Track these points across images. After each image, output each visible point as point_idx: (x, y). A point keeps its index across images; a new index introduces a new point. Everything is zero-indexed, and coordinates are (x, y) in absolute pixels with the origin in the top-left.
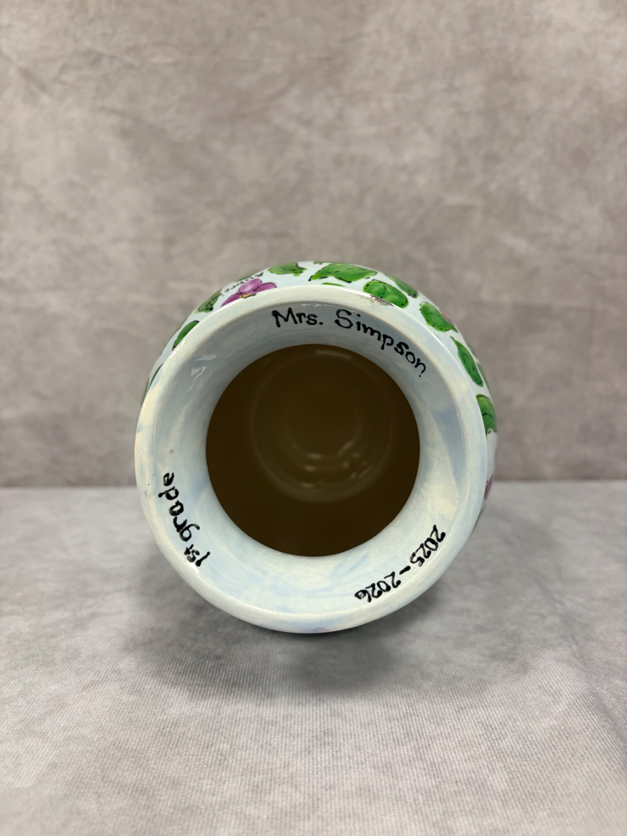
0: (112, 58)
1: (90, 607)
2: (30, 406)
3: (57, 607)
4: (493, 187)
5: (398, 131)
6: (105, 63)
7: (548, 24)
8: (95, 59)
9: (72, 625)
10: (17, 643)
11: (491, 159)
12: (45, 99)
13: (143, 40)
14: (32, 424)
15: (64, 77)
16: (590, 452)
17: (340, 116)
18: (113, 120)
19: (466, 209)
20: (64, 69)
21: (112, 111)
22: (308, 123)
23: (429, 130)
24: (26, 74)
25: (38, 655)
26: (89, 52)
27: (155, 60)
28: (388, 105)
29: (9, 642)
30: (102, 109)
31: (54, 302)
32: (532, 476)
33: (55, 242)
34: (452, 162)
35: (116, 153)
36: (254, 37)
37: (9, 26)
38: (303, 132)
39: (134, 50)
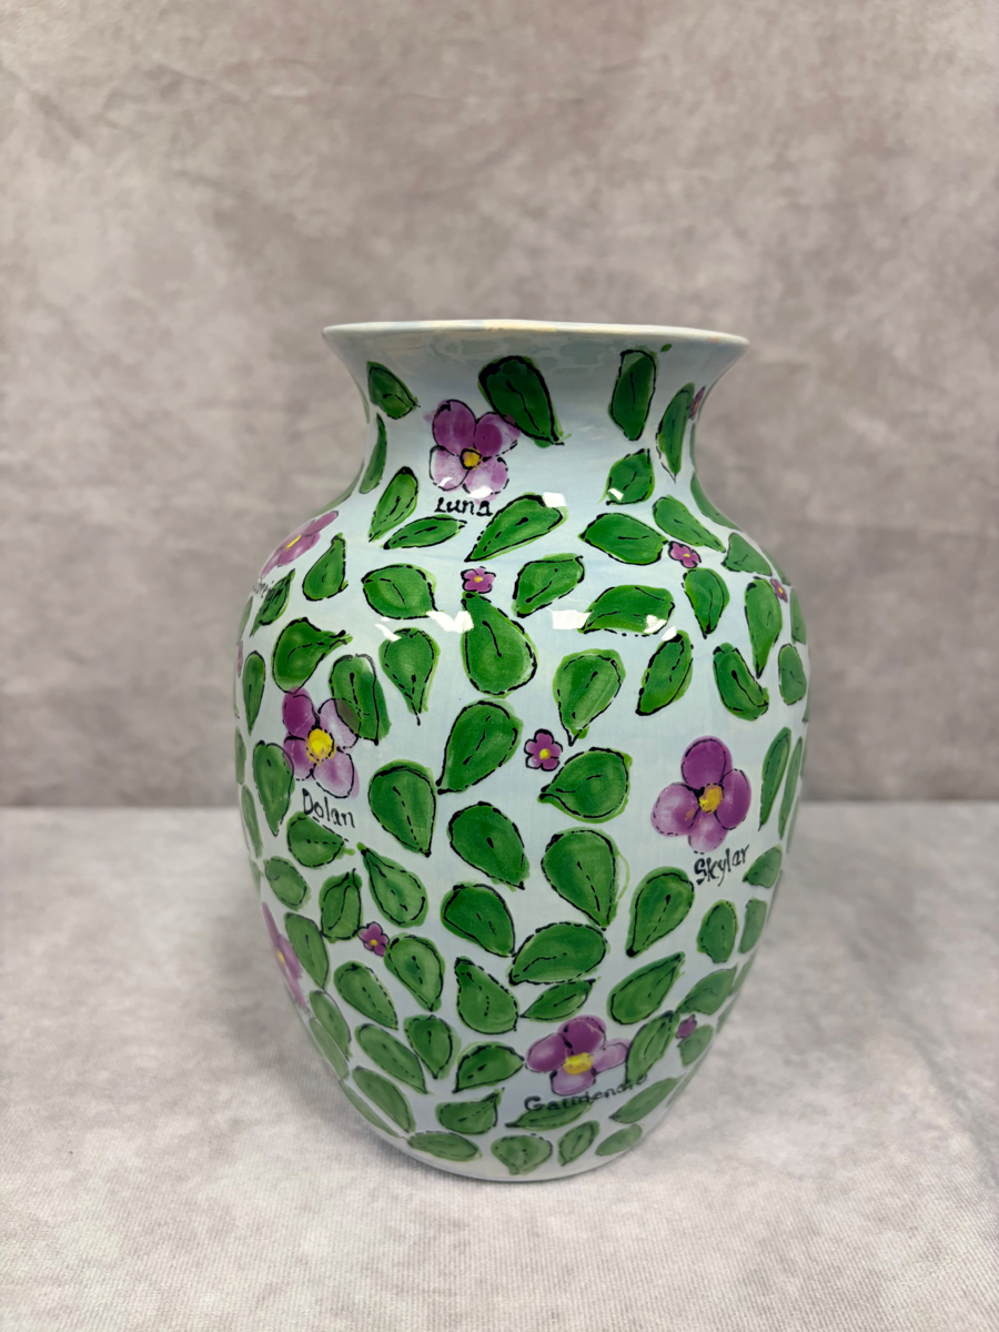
0: (201, 82)
1: (227, 1104)
2: (59, 674)
3: (173, 1106)
4: (839, 334)
5: (689, 234)
6: (187, 92)
7: (950, 58)
8: (169, 84)
9: (206, 1149)
10: (126, 1193)
11: (841, 287)
12: (81, 152)
13: (256, 53)
14: (62, 703)
15: (114, 115)
16: (960, 756)
17: (593, 205)
18: (202, 195)
19: (793, 369)
20: (115, 99)
21: (199, 179)
22: (538, 214)
23: (741, 234)
24: (47, 107)
25: (166, 1223)
26: (158, 72)
27: (277, 91)
28: (675, 187)
29: (113, 1192)
30: (183, 174)
31: (100, 505)
32: (866, 795)
33: (99, 403)
34: (776, 289)
35: (208, 253)
36: (450, 57)
37: (14, 15)
38: (529, 229)
39: (240, 70)
